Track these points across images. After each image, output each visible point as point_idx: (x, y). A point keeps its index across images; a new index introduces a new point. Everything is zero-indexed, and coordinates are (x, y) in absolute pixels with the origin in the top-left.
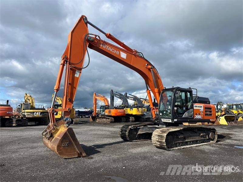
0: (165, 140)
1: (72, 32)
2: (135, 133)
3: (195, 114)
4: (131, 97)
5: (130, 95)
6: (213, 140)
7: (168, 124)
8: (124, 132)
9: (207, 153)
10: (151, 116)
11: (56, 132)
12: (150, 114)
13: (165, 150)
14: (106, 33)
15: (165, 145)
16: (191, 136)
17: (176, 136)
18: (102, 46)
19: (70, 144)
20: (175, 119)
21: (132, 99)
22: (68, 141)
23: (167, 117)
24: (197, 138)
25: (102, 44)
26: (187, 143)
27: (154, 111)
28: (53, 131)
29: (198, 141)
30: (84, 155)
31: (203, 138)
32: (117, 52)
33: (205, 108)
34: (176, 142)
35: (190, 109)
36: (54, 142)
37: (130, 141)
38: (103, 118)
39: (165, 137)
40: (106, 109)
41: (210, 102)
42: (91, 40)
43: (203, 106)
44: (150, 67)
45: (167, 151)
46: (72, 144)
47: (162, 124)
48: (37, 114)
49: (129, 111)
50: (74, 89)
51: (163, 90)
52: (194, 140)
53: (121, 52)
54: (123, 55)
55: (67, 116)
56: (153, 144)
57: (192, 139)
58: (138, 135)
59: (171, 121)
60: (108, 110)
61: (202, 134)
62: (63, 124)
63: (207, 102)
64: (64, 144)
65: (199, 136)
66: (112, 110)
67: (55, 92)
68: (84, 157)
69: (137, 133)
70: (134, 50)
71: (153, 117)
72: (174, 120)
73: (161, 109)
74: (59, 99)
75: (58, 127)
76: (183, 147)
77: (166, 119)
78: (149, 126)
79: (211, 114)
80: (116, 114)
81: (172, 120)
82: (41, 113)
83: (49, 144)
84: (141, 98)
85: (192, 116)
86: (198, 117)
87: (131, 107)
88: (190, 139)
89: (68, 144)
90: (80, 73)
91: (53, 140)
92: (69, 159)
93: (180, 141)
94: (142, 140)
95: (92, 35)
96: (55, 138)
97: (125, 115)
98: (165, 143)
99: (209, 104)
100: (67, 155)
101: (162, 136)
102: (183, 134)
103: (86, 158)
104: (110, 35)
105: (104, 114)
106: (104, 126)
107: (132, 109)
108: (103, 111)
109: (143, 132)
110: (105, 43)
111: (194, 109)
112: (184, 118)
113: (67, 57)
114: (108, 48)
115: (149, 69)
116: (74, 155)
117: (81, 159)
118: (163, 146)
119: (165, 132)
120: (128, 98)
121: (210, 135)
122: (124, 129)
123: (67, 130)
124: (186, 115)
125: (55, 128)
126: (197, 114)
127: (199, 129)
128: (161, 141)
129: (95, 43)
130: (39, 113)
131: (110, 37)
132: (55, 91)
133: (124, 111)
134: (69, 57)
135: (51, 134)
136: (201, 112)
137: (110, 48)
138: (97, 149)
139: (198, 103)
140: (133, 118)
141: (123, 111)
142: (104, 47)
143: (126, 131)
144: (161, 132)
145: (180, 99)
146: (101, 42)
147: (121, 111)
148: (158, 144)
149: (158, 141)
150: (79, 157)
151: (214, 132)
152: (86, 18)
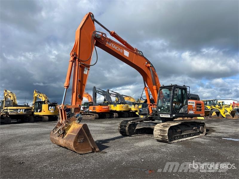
0: (167, 134)
1: (81, 29)
2: (134, 128)
3: (189, 110)
4: (113, 94)
5: (112, 91)
6: (202, 133)
7: (165, 119)
8: (123, 127)
9: (204, 145)
10: (148, 112)
11: (68, 129)
12: (146, 110)
13: (167, 143)
14: (111, 31)
15: (167, 138)
16: (186, 130)
17: (175, 131)
18: (108, 44)
19: (85, 140)
20: (174, 114)
21: (115, 96)
22: (83, 137)
23: (165, 112)
24: (191, 132)
25: (107, 42)
26: (183, 137)
27: (152, 108)
28: (66, 128)
29: (191, 134)
30: (97, 150)
31: (195, 132)
32: (121, 51)
33: (197, 104)
34: (175, 136)
35: (185, 105)
36: (67, 138)
37: (130, 136)
38: (87, 115)
39: (167, 131)
40: (90, 106)
41: (199, 98)
42: (98, 37)
43: (195, 102)
44: (149, 65)
45: (169, 144)
46: (87, 139)
47: (158, 120)
48: (21, 111)
49: (113, 108)
50: (83, 86)
51: (161, 87)
52: (188, 133)
53: (124, 50)
54: (126, 54)
55: (78, 113)
56: (155, 138)
57: (187, 132)
58: (136, 130)
59: (169, 117)
60: (93, 107)
61: (194, 128)
62: (75, 120)
63: (197, 98)
64: (79, 140)
65: (192, 129)
66: (96, 106)
67: (66, 89)
68: (97, 152)
69: (135, 128)
70: (135, 49)
71: (150, 113)
72: (172, 115)
73: (159, 105)
74: (42, 96)
75: (70, 123)
76: (180, 140)
77: (165, 115)
78: (144, 121)
79: (201, 110)
80: (101, 111)
81: (171, 115)
82: (25, 110)
83: (60, 141)
84: (123, 95)
85: (186, 112)
86: (191, 112)
87: (115, 104)
88: (185, 133)
89: (83, 140)
90: (89, 70)
91: (66, 136)
92: (84, 154)
93: (178, 135)
94: (140, 135)
95: (100, 32)
96: (68, 134)
97: (109, 111)
98: (167, 137)
99: (199, 100)
100: (83, 150)
101: (164, 130)
102: (180, 128)
103: (100, 152)
104: (114, 33)
105: (89, 110)
106: (92, 123)
107: (116, 105)
108: (87, 108)
109: (140, 127)
110: (110, 41)
111: (188, 105)
112: (181, 113)
113: (77, 54)
114: (113, 46)
115: (148, 67)
116: (89, 151)
117: (95, 153)
118: (165, 140)
119: (166, 127)
120: (111, 95)
121: (200, 128)
122: (123, 124)
123: (82, 126)
124: (182, 110)
125: (67, 125)
126: (190, 110)
127: (192, 123)
128: (163, 135)
129: (102, 40)
130: (23, 111)
131: (114, 35)
132: (65, 87)
133: (109, 107)
134: (78, 54)
135: (64, 130)
136: (194, 108)
137: (115, 46)
138: (103, 144)
139: (191, 99)
140: (117, 114)
141: (107, 108)
142: (110, 45)
143: (125, 126)
144: (162, 127)
145: (176, 96)
146: (107, 39)
147: (105, 108)
148: (160, 138)
149: (159, 135)
150: (93, 152)
151: (203, 126)
152: (93, 16)
